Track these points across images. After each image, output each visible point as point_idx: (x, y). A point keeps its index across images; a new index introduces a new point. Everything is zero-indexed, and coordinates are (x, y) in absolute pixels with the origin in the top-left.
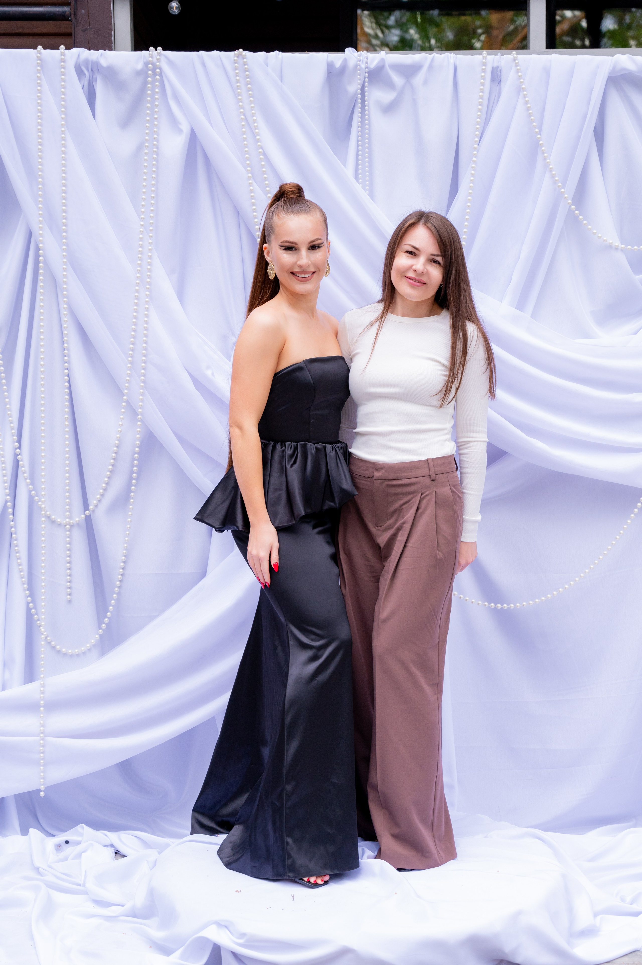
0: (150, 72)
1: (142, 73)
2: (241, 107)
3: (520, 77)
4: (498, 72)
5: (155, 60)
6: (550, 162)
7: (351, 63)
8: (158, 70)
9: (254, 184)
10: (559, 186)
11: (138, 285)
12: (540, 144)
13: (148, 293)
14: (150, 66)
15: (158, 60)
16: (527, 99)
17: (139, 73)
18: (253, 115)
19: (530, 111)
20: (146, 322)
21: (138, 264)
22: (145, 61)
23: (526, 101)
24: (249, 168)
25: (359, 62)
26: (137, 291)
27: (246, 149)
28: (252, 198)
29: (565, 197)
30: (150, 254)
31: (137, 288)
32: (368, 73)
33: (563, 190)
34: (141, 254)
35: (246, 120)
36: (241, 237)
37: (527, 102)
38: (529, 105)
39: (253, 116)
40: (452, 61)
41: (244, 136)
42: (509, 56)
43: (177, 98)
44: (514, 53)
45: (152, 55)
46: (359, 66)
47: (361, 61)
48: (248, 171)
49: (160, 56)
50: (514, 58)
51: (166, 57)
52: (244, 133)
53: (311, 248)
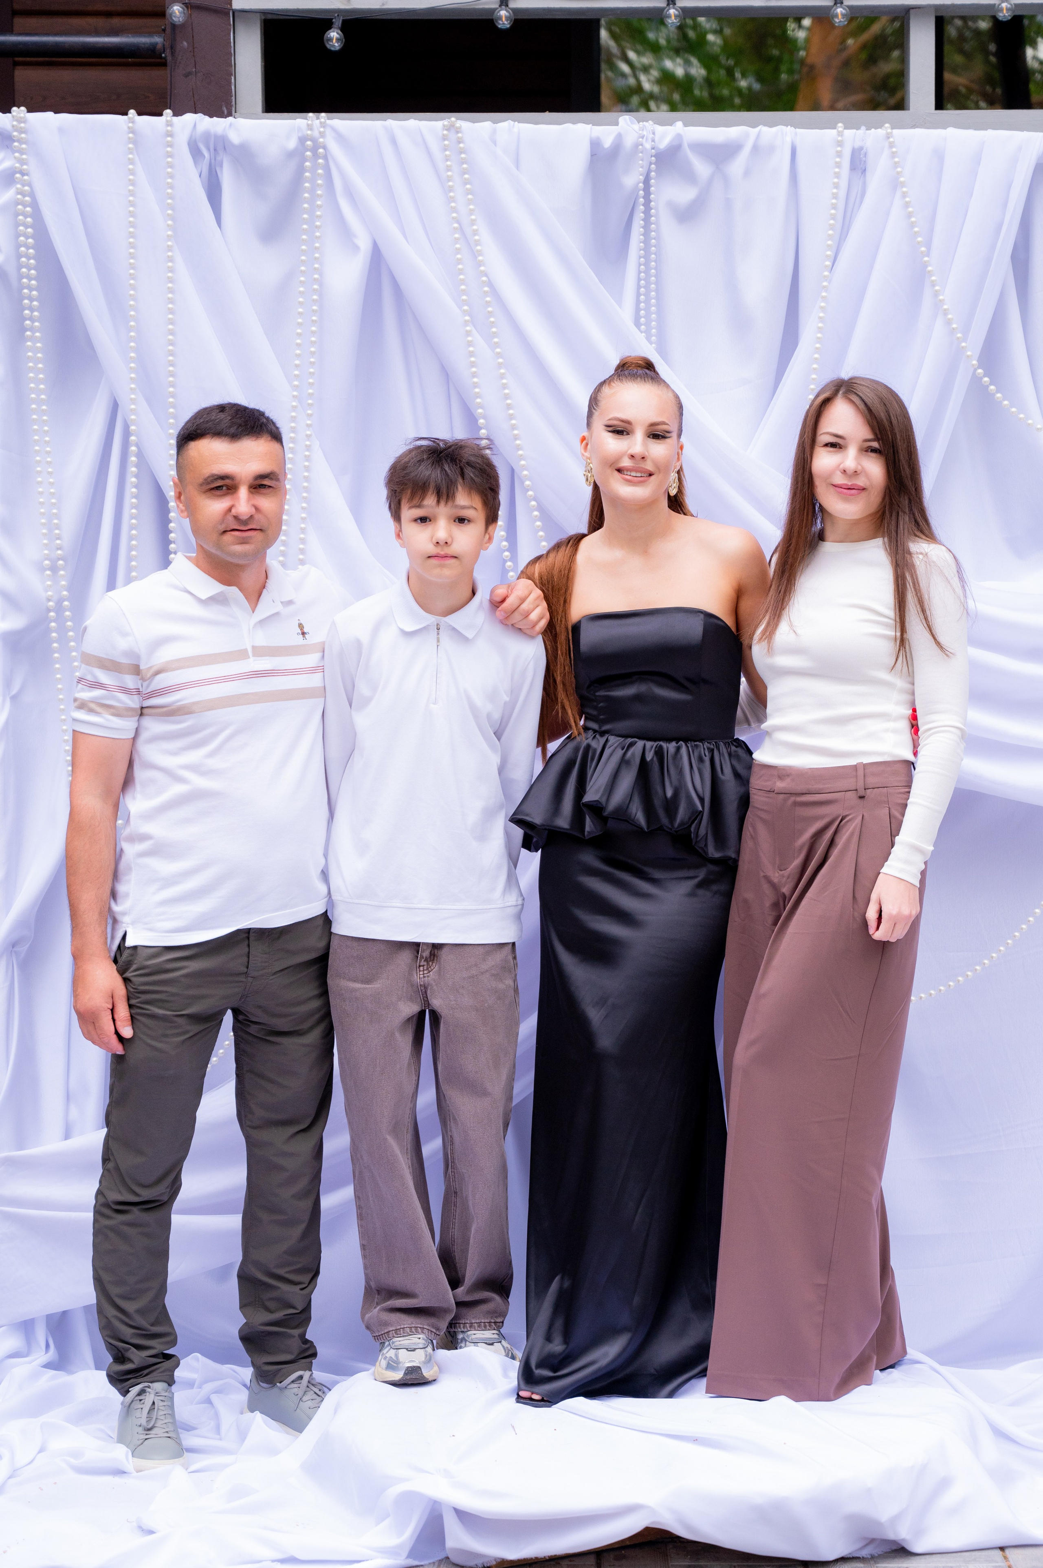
0: (308, 153)
1: (297, 155)
2: (454, 210)
3: (896, 165)
4: (862, 156)
5: (316, 134)
6: (943, 300)
7: (629, 141)
8: (321, 150)
9: (474, 331)
10: (958, 338)
12: (929, 271)
13: (304, 505)
14: (309, 143)
15: (322, 135)
16: (907, 199)
17: (291, 155)
18: (473, 222)
19: (913, 219)
20: (302, 552)
22: (300, 135)
23: (907, 202)
24: (466, 308)
25: (641, 139)
27: (462, 277)
28: (472, 354)
29: (968, 356)
30: (308, 443)
32: (655, 156)
33: (963, 344)
34: (293, 442)
35: (461, 230)
36: (451, 415)
37: (907, 205)
38: (910, 209)
39: (473, 225)
40: (788, 140)
41: (459, 256)
42: (879, 130)
43: (351, 194)
44: (887, 125)
45: (312, 125)
46: (642, 145)
47: (645, 138)
48: (465, 312)
49: (324, 127)
50: (888, 134)
51: (334, 130)
52: (458, 251)
53: (651, 436)
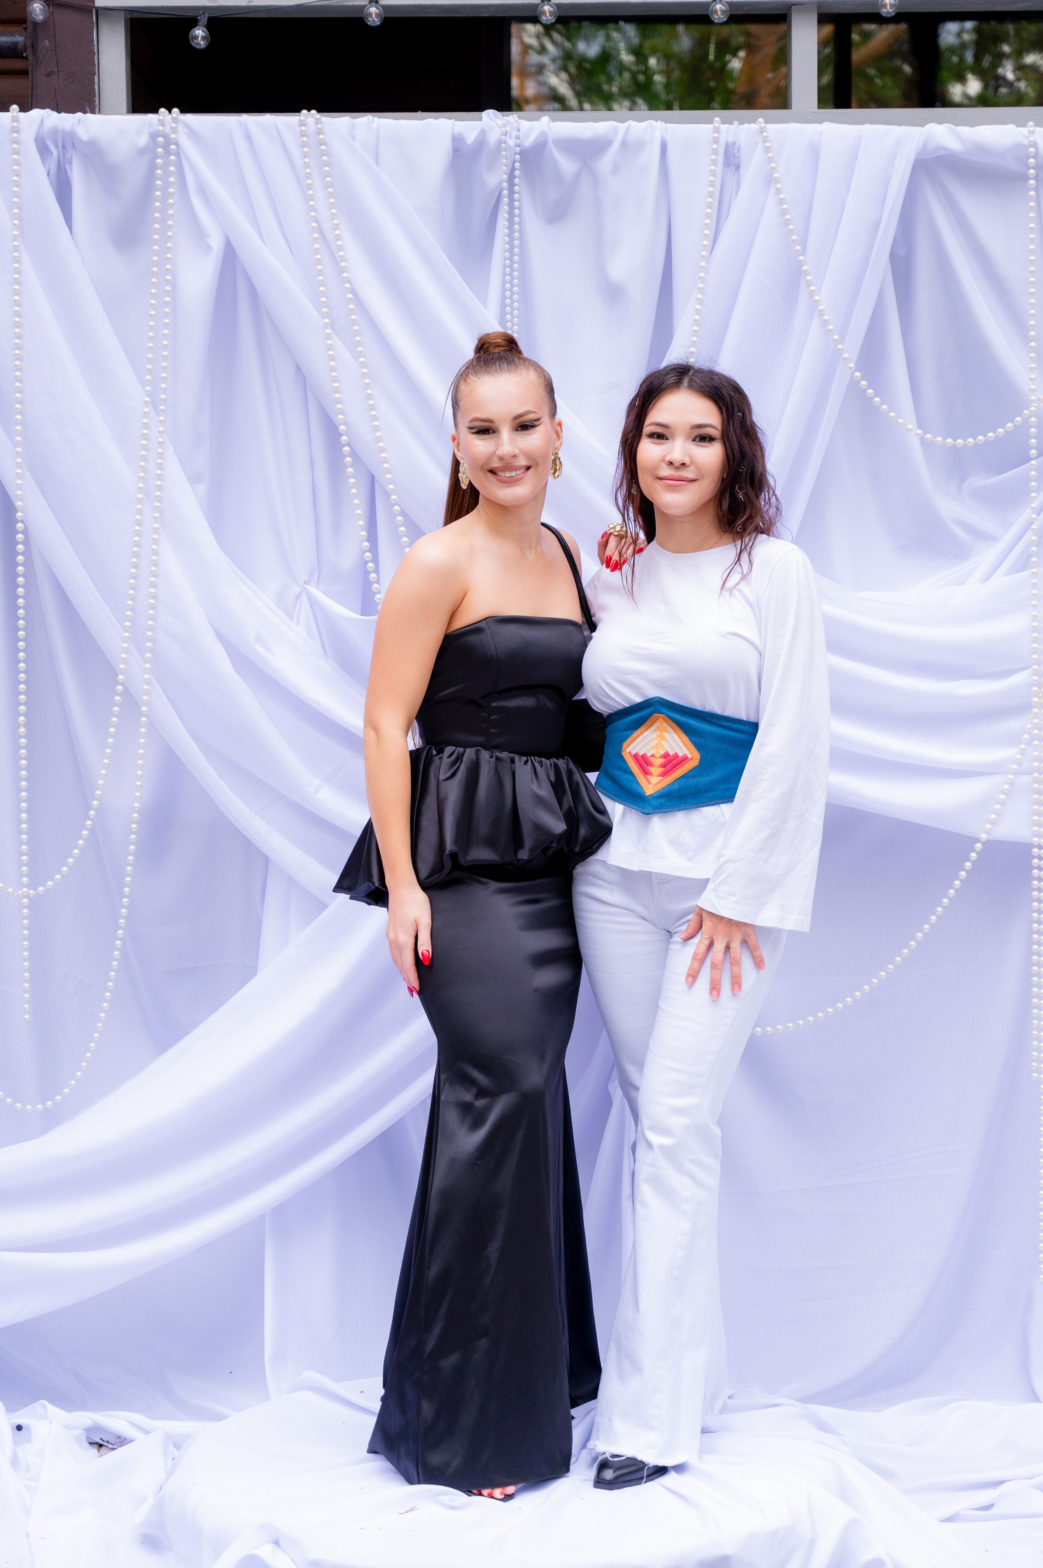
0: (160, 150)
1: (149, 150)
2: (313, 208)
3: (770, 160)
4: (735, 151)
5: (168, 130)
6: (819, 300)
7: (493, 138)
8: (173, 147)
9: (334, 336)
10: (834, 340)
11: (140, 501)
12: (804, 271)
13: (156, 515)
14: (160, 139)
15: (174, 130)
16: (782, 196)
17: (142, 151)
18: (336, 227)
19: (787, 217)
20: (155, 564)
21: (141, 466)
22: (152, 131)
23: (781, 199)
24: (325, 310)
25: (503, 137)
26: (139, 512)
27: (321, 278)
28: (331, 358)
29: (845, 359)
30: (160, 450)
31: (139, 506)
32: (519, 154)
33: (840, 346)
34: (145, 450)
35: (320, 230)
36: (308, 420)
37: (781, 202)
38: (785, 206)
39: (335, 229)
40: (658, 135)
41: (318, 257)
42: (753, 125)
43: (204, 193)
44: (761, 120)
45: (163, 120)
46: (505, 143)
47: (508, 135)
48: (324, 316)
49: (176, 123)
50: (761, 128)
51: (187, 125)
52: (317, 251)
53: (520, 429)
